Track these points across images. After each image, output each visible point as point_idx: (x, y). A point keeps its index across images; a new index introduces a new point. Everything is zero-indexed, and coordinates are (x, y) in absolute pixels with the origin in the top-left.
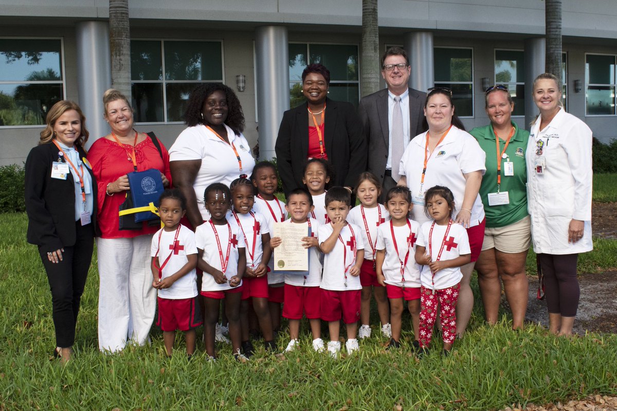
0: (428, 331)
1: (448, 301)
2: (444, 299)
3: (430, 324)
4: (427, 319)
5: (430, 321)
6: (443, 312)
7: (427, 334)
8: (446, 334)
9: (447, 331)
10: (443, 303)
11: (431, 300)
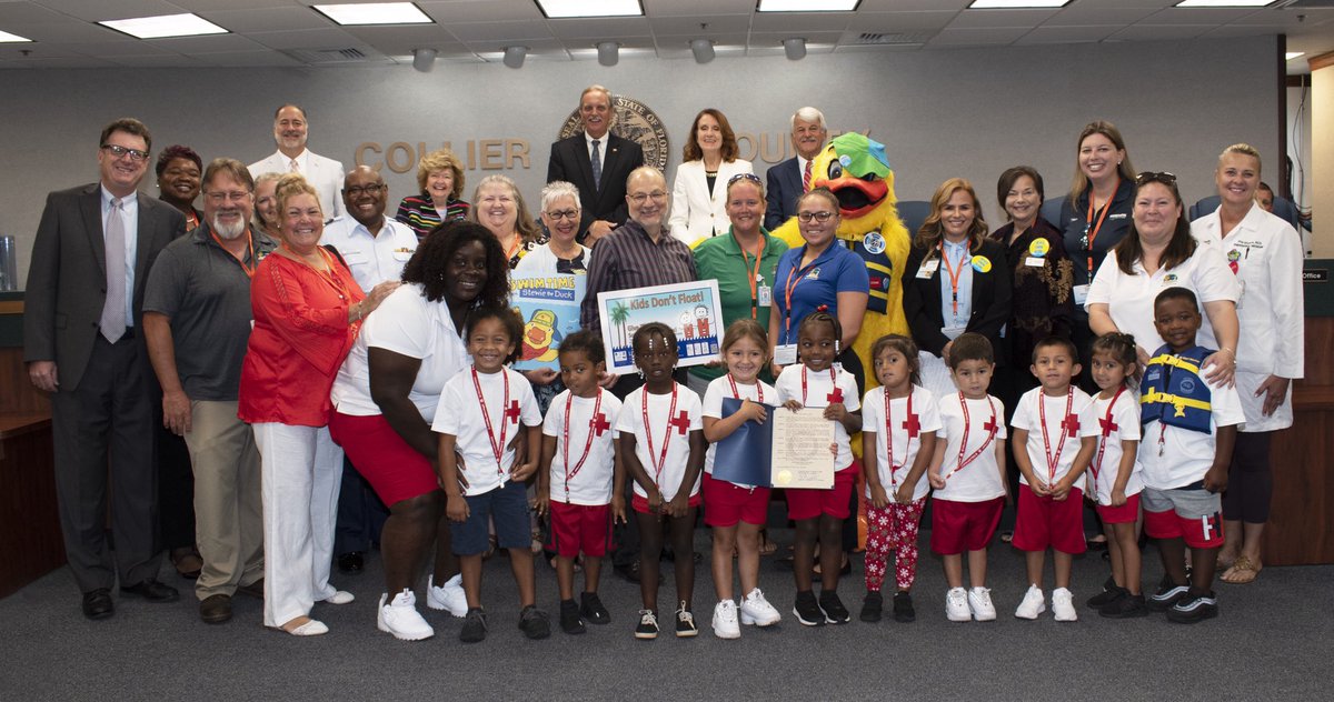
0: (880, 565)
1: (912, 516)
2: (908, 513)
3: (884, 553)
4: (881, 545)
5: (884, 548)
6: (904, 534)
7: (879, 570)
8: (904, 573)
9: (906, 568)
10: (904, 520)
11: (887, 515)
